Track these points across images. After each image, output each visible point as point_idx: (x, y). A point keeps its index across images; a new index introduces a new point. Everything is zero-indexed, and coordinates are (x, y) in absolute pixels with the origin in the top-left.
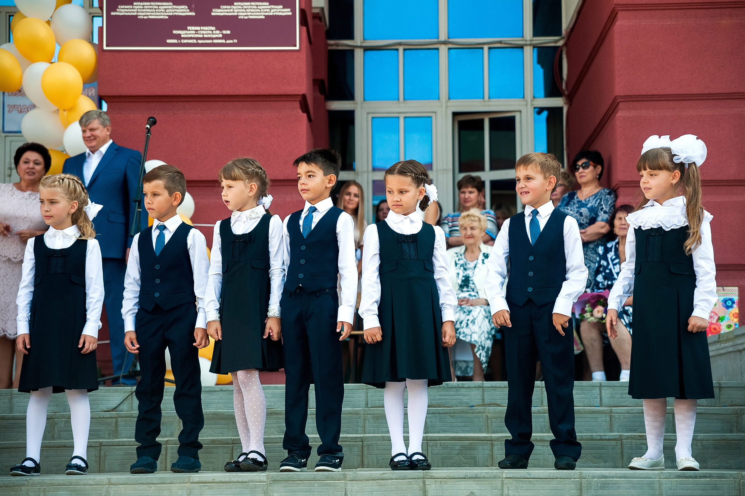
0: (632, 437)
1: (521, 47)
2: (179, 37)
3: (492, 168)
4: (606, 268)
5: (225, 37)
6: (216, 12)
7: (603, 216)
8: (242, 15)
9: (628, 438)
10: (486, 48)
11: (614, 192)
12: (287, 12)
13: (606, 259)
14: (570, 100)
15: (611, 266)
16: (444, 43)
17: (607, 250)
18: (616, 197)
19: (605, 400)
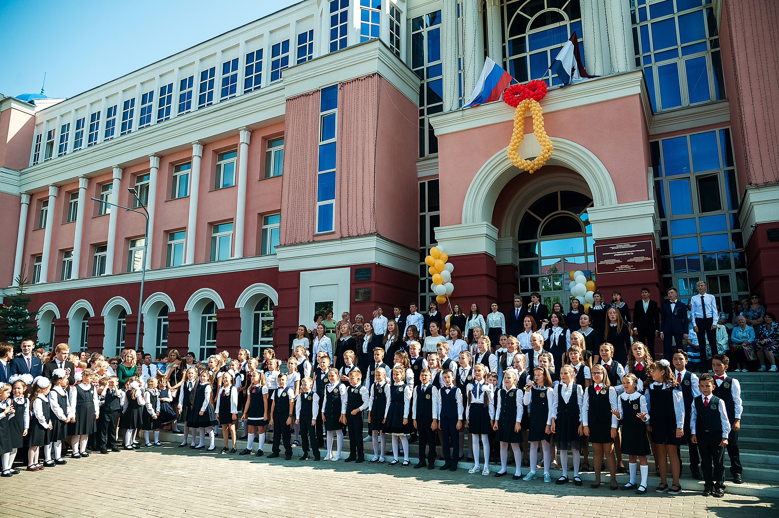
0: (769, 393)
1: (729, 253)
2: (618, 269)
3: (722, 293)
4: (763, 333)
5: (632, 268)
6: (628, 261)
7: (762, 315)
8: (636, 261)
9: (768, 393)
10: (716, 254)
11: (765, 307)
12: (650, 259)
13: (763, 330)
14: (749, 269)
15: (765, 332)
16: (701, 254)
17: (763, 327)
18: (766, 309)
19: (762, 380)
